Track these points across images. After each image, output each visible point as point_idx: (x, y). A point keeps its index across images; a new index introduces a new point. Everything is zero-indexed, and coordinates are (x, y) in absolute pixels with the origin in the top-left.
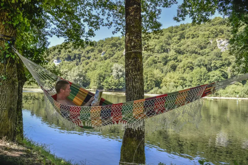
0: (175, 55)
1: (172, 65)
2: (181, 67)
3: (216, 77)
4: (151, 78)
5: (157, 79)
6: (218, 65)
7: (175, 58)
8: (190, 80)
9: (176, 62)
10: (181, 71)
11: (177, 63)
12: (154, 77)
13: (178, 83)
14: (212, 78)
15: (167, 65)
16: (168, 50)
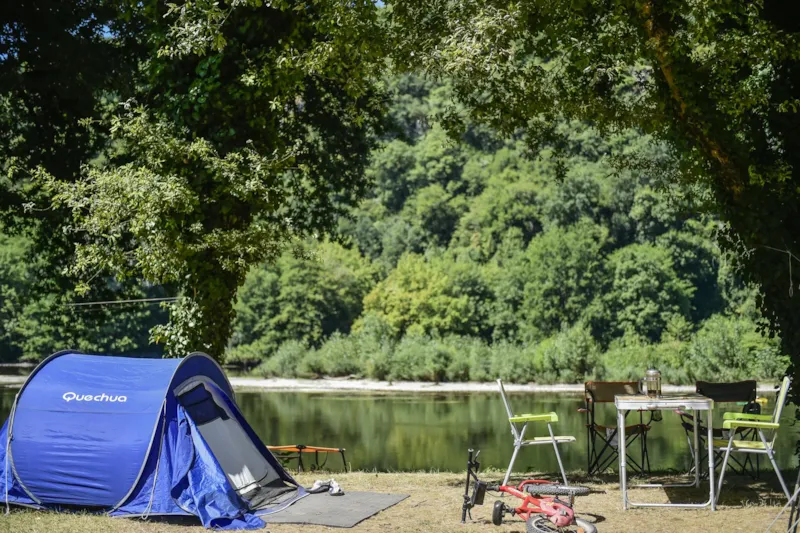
0: (445, 154)
1: (433, 210)
2: (476, 222)
3: (642, 276)
4: (300, 288)
5: (334, 293)
6: (663, 212)
7: (449, 171)
8: (509, 297)
9: (457, 192)
10: (480, 244)
11: (460, 199)
12: (315, 282)
13: (443, 315)
14: (624, 280)
15: (407, 209)
16: (414, 126)
